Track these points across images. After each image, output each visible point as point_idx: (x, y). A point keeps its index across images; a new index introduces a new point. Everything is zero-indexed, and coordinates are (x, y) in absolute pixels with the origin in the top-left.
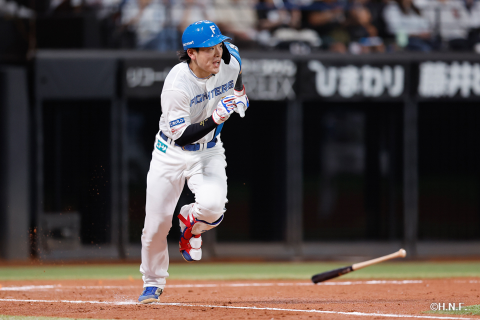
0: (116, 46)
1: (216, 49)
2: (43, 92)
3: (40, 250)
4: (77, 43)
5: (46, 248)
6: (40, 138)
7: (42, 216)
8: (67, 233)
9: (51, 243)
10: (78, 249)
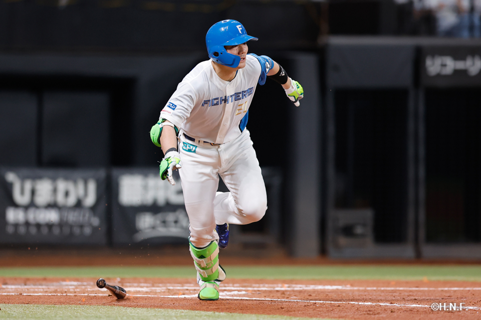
0: (414, 32)
3: (331, 248)
4: (373, 30)
5: (337, 246)
6: (331, 129)
7: (332, 213)
8: (359, 230)
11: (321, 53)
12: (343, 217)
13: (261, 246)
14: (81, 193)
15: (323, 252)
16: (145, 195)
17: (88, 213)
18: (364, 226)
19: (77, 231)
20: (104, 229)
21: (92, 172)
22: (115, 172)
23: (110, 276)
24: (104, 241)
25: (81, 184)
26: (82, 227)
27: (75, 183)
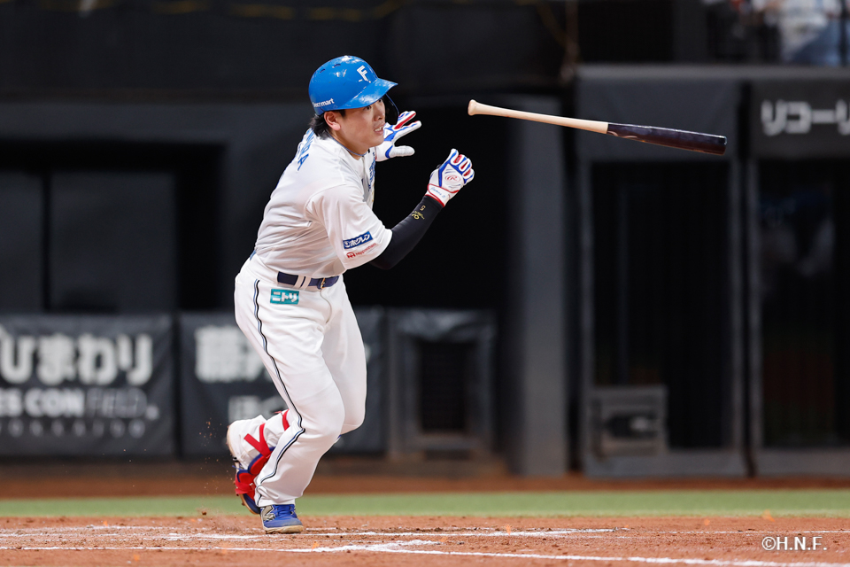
0: (738, 58)
1: (375, 108)
2: (591, 148)
3: (588, 459)
4: (661, 53)
5: (599, 454)
6: (587, 239)
7: (590, 393)
8: (640, 425)
9: (610, 444)
10: (663, 458)
11: (567, 97)
12: (611, 400)
13: (460, 456)
14: (125, 360)
15: (575, 465)
16: (243, 365)
17: (138, 397)
18: (650, 416)
19: (118, 429)
20: (168, 425)
21: (145, 323)
22: (187, 320)
23: (184, 514)
24: (168, 448)
25: (124, 345)
26: (127, 421)
27: (115, 342)
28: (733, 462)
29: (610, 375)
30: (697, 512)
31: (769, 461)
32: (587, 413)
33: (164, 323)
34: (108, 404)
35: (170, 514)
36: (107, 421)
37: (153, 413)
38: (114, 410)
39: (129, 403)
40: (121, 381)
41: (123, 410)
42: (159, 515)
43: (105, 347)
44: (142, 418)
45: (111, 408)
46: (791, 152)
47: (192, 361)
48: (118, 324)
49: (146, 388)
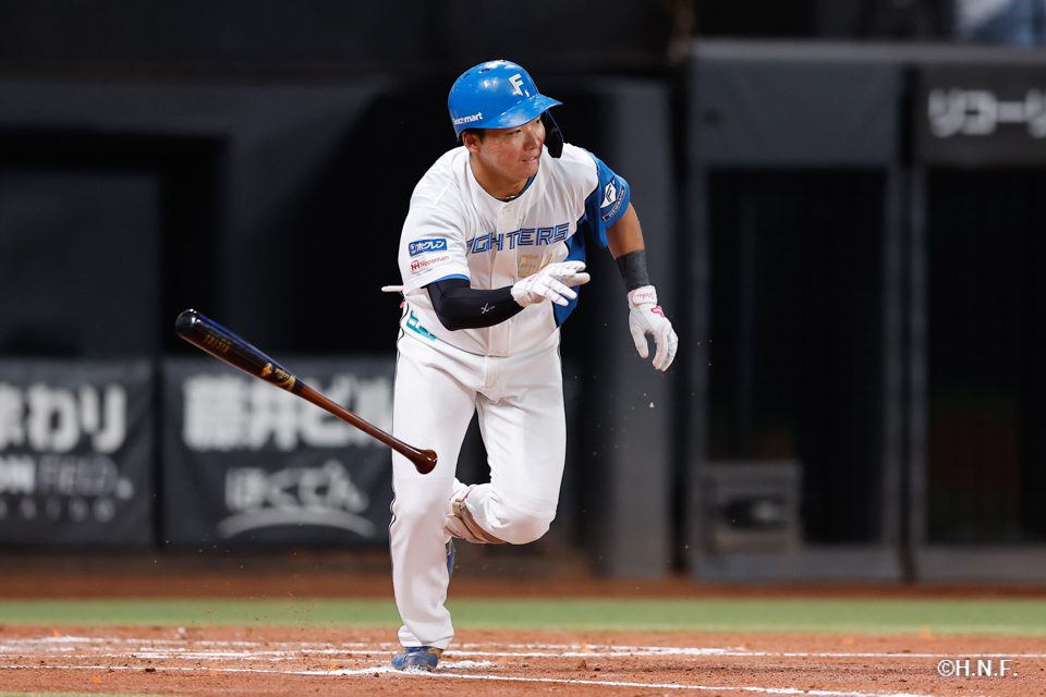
2: (708, 147)
3: (697, 558)
4: (800, 27)
5: (712, 550)
7: (701, 469)
8: (765, 512)
9: (726, 537)
10: (795, 556)
11: (677, 81)
12: (727, 480)
14: (90, 418)
15: (679, 565)
16: (245, 427)
17: (106, 469)
18: (778, 501)
19: (78, 510)
20: (145, 506)
21: (118, 371)
22: (172, 368)
23: (162, 623)
24: (145, 535)
25: (89, 400)
26: (91, 500)
27: (77, 397)
28: (885, 563)
29: (728, 447)
30: (835, 628)
31: (934, 562)
32: (696, 496)
33: (142, 371)
34: (67, 477)
35: (144, 623)
36: (65, 500)
37: (125, 489)
38: (75, 486)
39: (95, 476)
40: (84, 447)
41: (87, 485)
42: (130, 623)
43: (65, 403)
44: (112, 496)
45: (71, 482)
46: (968, 157)
47: (179, 422)
48: (81, 372)
49: (118, 456)
